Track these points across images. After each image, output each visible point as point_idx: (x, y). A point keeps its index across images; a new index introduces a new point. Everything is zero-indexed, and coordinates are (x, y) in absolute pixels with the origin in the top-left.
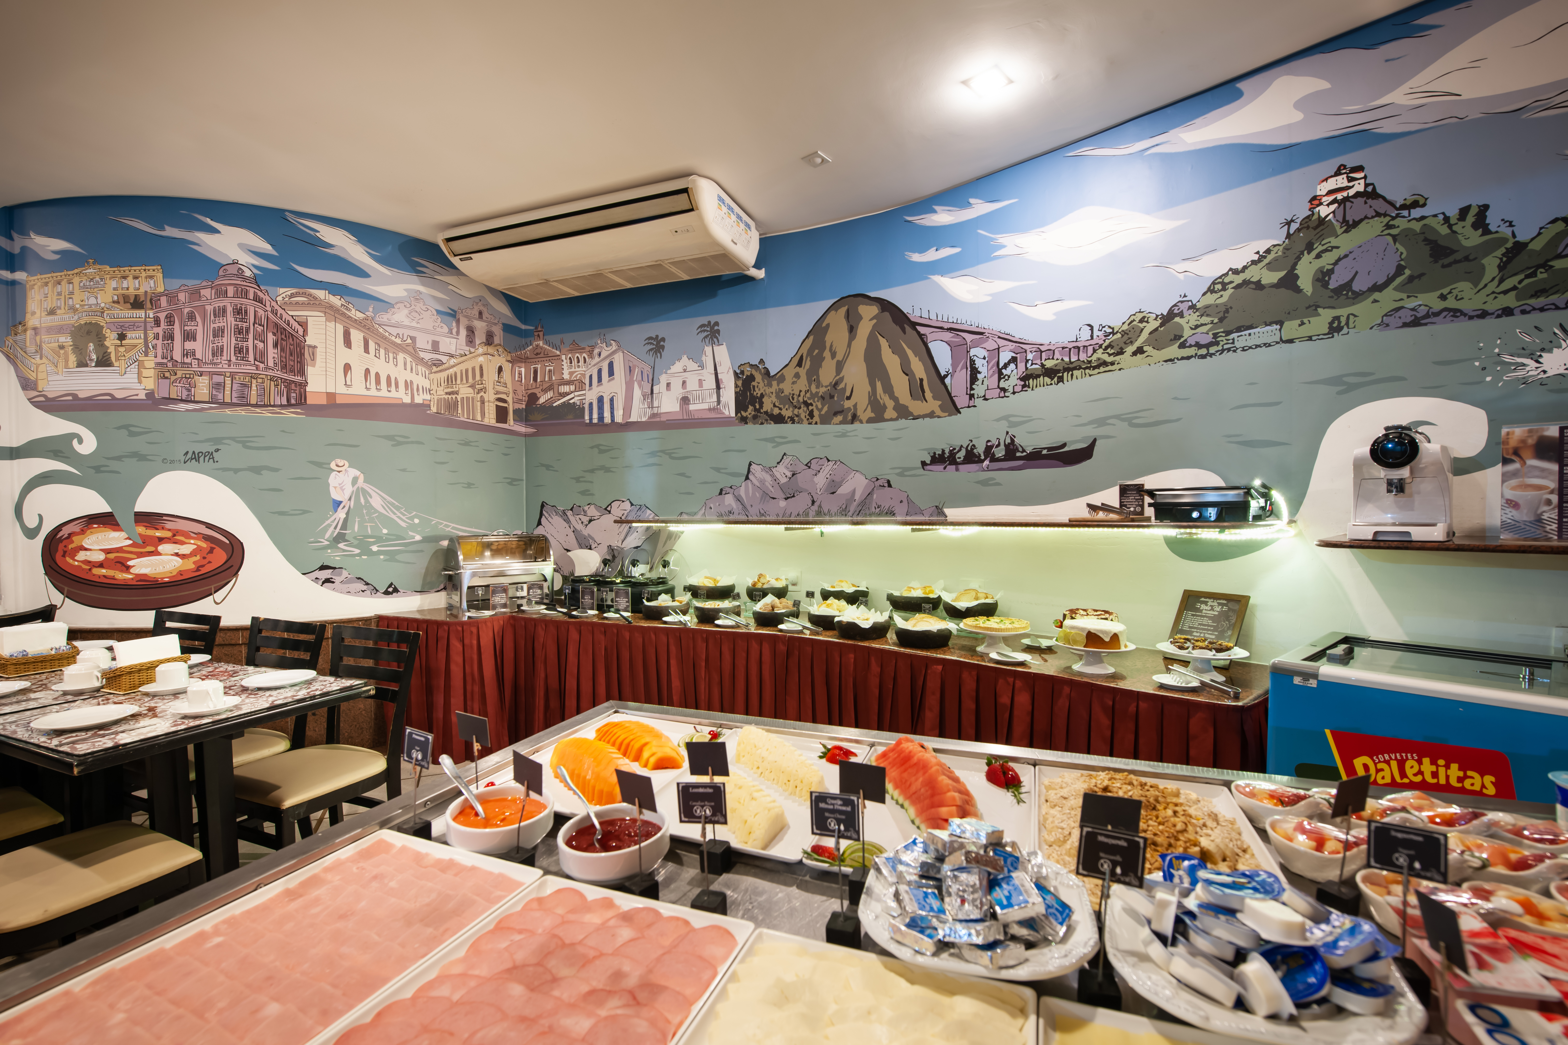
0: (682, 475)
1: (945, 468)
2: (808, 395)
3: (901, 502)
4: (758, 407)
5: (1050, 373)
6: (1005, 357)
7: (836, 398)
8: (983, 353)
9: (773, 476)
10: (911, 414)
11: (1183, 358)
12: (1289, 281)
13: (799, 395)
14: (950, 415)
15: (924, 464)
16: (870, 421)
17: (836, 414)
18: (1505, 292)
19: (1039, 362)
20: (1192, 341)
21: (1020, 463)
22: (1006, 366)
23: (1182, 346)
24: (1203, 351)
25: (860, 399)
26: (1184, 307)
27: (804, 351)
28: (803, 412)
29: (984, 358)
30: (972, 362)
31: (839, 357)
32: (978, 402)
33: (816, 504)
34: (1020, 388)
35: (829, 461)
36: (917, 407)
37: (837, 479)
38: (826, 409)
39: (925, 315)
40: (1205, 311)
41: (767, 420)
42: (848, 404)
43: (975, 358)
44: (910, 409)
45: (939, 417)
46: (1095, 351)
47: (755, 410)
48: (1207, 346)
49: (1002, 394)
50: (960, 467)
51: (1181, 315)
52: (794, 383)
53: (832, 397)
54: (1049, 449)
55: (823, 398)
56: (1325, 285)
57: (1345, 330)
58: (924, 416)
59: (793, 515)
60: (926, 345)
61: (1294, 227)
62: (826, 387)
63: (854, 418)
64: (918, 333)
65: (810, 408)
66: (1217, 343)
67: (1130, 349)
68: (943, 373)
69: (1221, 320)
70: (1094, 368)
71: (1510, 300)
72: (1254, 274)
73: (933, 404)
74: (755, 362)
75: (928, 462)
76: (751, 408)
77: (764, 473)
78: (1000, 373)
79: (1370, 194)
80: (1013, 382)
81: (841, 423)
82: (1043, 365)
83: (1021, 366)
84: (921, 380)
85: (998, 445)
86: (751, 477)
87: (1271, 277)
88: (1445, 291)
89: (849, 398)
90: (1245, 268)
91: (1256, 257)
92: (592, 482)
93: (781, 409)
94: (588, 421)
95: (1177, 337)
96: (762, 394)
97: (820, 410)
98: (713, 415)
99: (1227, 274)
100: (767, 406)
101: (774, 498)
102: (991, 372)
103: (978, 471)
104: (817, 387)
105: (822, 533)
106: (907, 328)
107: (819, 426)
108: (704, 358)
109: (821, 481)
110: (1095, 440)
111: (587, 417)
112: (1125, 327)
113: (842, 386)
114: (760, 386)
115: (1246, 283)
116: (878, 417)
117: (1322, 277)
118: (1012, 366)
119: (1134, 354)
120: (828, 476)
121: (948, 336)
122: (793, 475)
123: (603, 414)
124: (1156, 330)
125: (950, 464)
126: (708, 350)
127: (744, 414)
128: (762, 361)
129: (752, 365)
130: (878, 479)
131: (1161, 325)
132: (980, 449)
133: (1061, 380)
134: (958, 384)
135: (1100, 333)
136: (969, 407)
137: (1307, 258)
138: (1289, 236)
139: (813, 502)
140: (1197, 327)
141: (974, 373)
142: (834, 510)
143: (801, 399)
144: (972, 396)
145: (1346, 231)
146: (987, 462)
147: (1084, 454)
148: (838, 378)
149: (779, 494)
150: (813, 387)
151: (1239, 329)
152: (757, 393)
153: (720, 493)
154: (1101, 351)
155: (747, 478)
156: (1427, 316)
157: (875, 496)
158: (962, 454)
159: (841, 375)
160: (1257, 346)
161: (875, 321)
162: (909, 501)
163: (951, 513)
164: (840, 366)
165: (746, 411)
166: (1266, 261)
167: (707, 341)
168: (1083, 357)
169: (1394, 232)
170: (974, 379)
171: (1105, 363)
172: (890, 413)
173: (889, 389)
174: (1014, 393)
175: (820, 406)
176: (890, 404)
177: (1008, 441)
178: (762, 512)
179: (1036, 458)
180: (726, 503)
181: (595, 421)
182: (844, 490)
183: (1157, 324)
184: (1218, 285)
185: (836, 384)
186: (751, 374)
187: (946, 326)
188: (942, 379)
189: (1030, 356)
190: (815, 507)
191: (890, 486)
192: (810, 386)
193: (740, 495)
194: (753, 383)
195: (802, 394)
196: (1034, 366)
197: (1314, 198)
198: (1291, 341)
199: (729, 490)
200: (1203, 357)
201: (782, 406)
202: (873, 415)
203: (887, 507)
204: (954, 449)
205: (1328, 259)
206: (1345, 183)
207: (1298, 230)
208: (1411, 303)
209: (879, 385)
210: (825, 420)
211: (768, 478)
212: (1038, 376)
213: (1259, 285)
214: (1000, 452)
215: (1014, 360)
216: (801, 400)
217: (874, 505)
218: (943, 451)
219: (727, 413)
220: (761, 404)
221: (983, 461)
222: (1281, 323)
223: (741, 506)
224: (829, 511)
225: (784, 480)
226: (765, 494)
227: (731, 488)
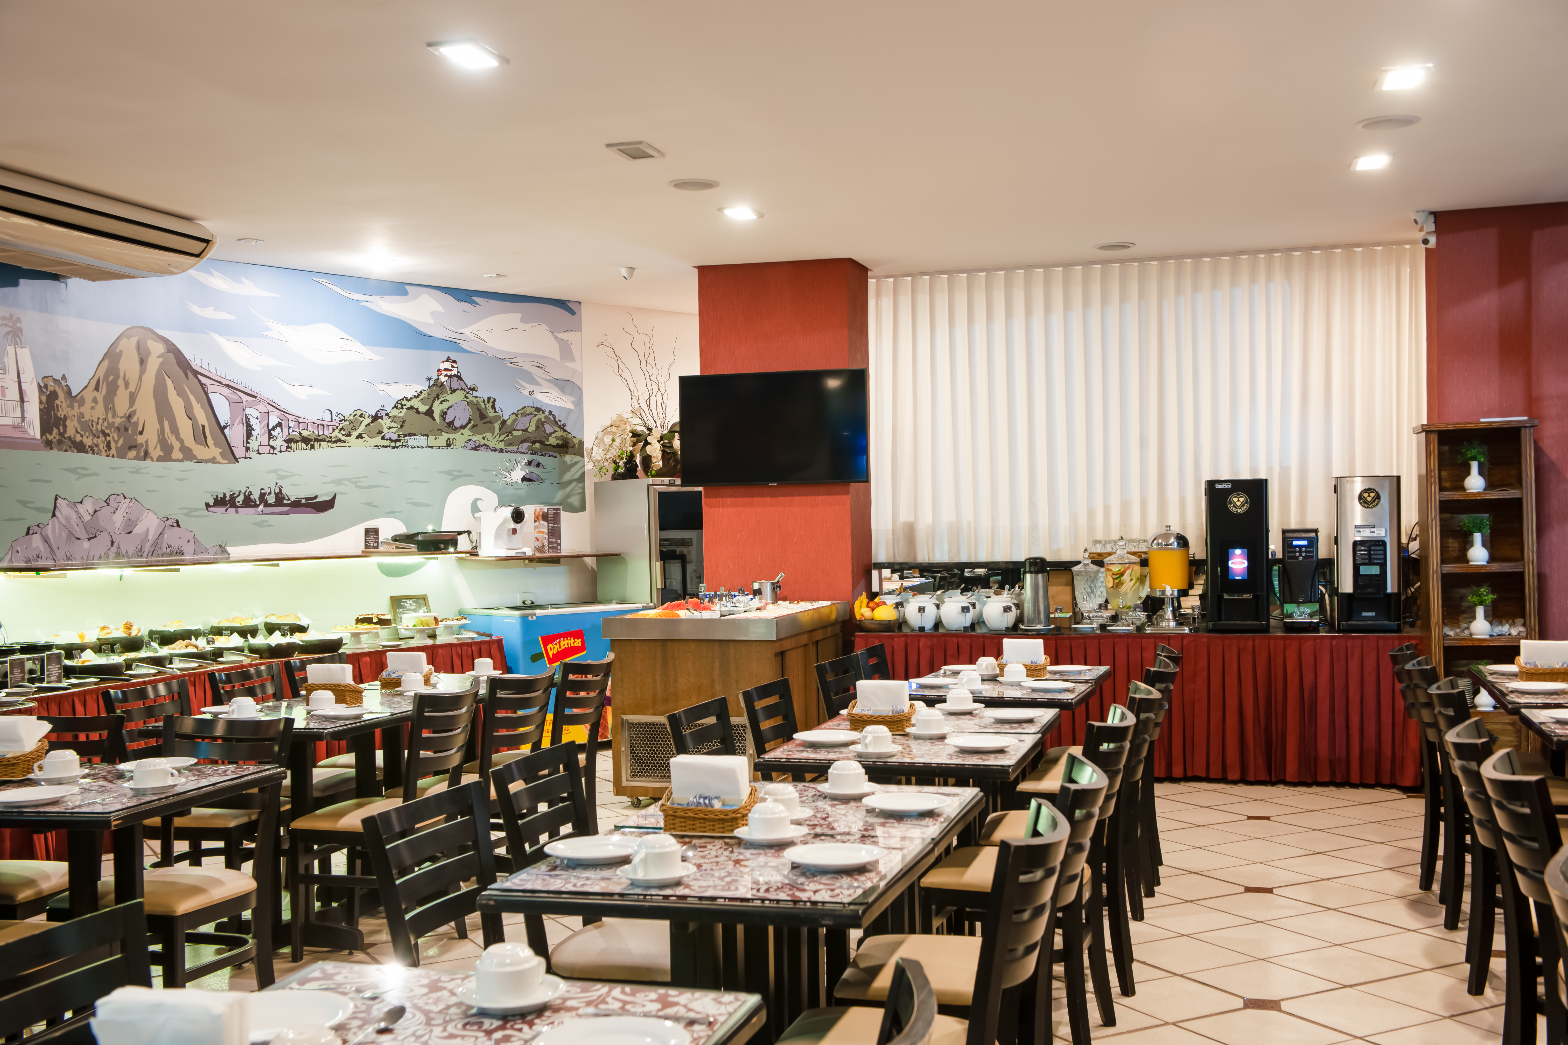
1: (226, 510)
2: (105, 424)
3: (189, 541)
4: (62, 431)
5: (306, 440)
6: (273, 421)
7: (130, 432)
8: (255, 413)
9: (77, 512)
10: (195, 457)
11: (383, 446)
12: (430, 413)
13: (98, 423)
14: (230, 463)
15: (208, 505)
16: (160, 459)
17: (131, 448)
18: (501, 441)
19: (297, 430)
20: (387, 437)
21: (287, 509)
22: (274, 428)
23: (383, 438)
24: (393, 444)
25: (150, 437)
26: (383, 413)
27: (101, 374)
28: (101, 442)
29: (257, 418)
30: (248, 420)
31: (132, 388)
32: (253, 455)
33: (115, 545)
34: (284, 449)
35: (125, 498)
36: (199, 451)
37: (133, 518)
38: (121, 442)
39: (205, 366)
40: (394, 419)
41: (70, 447)
42: (140, 439)
43: (250, 417)
44: (194, 452)
45: (220, 463)
46: (334, 430)
47: (60, 434)
48: (396, 441)
49: (272, 451)
50: (240, 509)
51: (382, 418)
52: (93, 408)
53: (126, 430)
54: (307, 499)
55: (118, 429)
56: (444, 419)
57: (452, 446)
58: (207, 461)
59: (96, 558)
60: (206, 394)
61: (432, 383)
62: (121, 418)
63: (146, 456)
64: (200, 381)
65: (108, 438)
66: (399, 441)
67: (355, 434)
68: (223, 424)
69: (402, 426)
70: (335, 442)
71: (501, 445)
72: (416, 403)
73: (214, 451)
74: (58, 377)
75: (211, 503)
76: (55, 431)
77: (69, 509)
78: (270, 434)
79: (459, 378)
80: (279, 443)
81: (136, 458)
82: (300, 434)
83: (285, 430)
84: (203, 427)
85: (270, 493)
86: (57, 513)
87: (423, 408)
88: (484, 435)
89: (141, 433)
90: (411, 399)
91: (416, 394)
93: (82, 436)
95: (380, 432)
96: (65, 415)
97: (116, 442)
98: (16, 434)
99: (403, 399)
100: (71, 432)
101: (79, 539)
102: (263, 431)
103: (254, 514)
104: (114, 417)
105: (121, 577)
106: (190, 375)
107: (115, 459)
108: (6, 360)
109: (118, 519)
110: (335, 495)
112: (351, 418)
113: (134, 420)
114: (63, 408)
115: (411, 408)
116: (166, 457)
117: (444, 415)
118: (279, 429)
119: (358, 437)
120: (125, 514)
121: (226, 391)
122: (95, 512)
124: (369, 424)
125: (231, 507)
126: (10, 350)
127: (50, 437)
128: (64, 377)
129: (54, 379)
130: (168, 519)
131: (372, 422)
132: (256, 496)
133: (313, 447)
134: (236, 435)
135: (337, 418)
136: (245, 458)
137: (437, 402)
138: (429, 387)
139: (113, 543)
140: (390, 428)
141: (249, 430)
142: (131, 552)
143: (99, 427)
144: (248, 449)
145: (451, 393)
146: (261, 507)
147: (328, 505)
148: (131, 410)
149: (84, 535)
150: (110, 415)
151: (409, 435)
152: (61, 413)
153: (28, 534)
154: (337, 431)
155: (54, 515)
156: (479, 446)
157: (166, 536)
158: (240, 499)
159: (134, 408)
160: (418, 447)
161: (161, 359)
162: (196, 541)
163: (234, 551)
164: (133, 398)
165: (51, 434)
166: (420, 398)
167: (9, 337)
168: (327, 433)
169: (468, 400)
170: (249, 435)
171: (340, 440)
172: (177, 454)
173: (175, 430)
174: (281, 452)
175: (116, 438)
176: (177, 445)
177: (277, 490)
178: (69, 555)
179: (298, 505)
180: (34, 546)
182: (138, 530)
183: (370, 420)
184: (399, 405)
185: (130, 417)
186: (55, 391)
187: (225, 382)
188: (223, 429)
189: (291, 424)
190: (114, 549)
191: (178, 526)
192: (107, 415)
193: (47, 536)
194: (57, 402)
195: (101, 421)
196: (294, 433)
197: (439, 370)
198: (431, 447)
199: (36, 529)
200: (393, 448)
201: (82, 433)
202: (162, 454)
203: (176, 547)
204: (234, 494)
205: (445, 405)
206: (450, 368)
207: (433, 385)
208: (474, 438)
209: (166, 424)
210: (122, 455)
211: (74, 515)
212: (297, 441)
213: (418, 412)
214: (271, 499)
215: (280, 425)
216: (100, 429)
217: (165, 545)
218: (225, 495)
219: (32, 433)
220: (65, 427)
221: (258, 506)
222: (427, 435)
223: (48, 549)
224: (127, 552)
225: (87, 518)
226: (71, 534)
227: (38, 526)
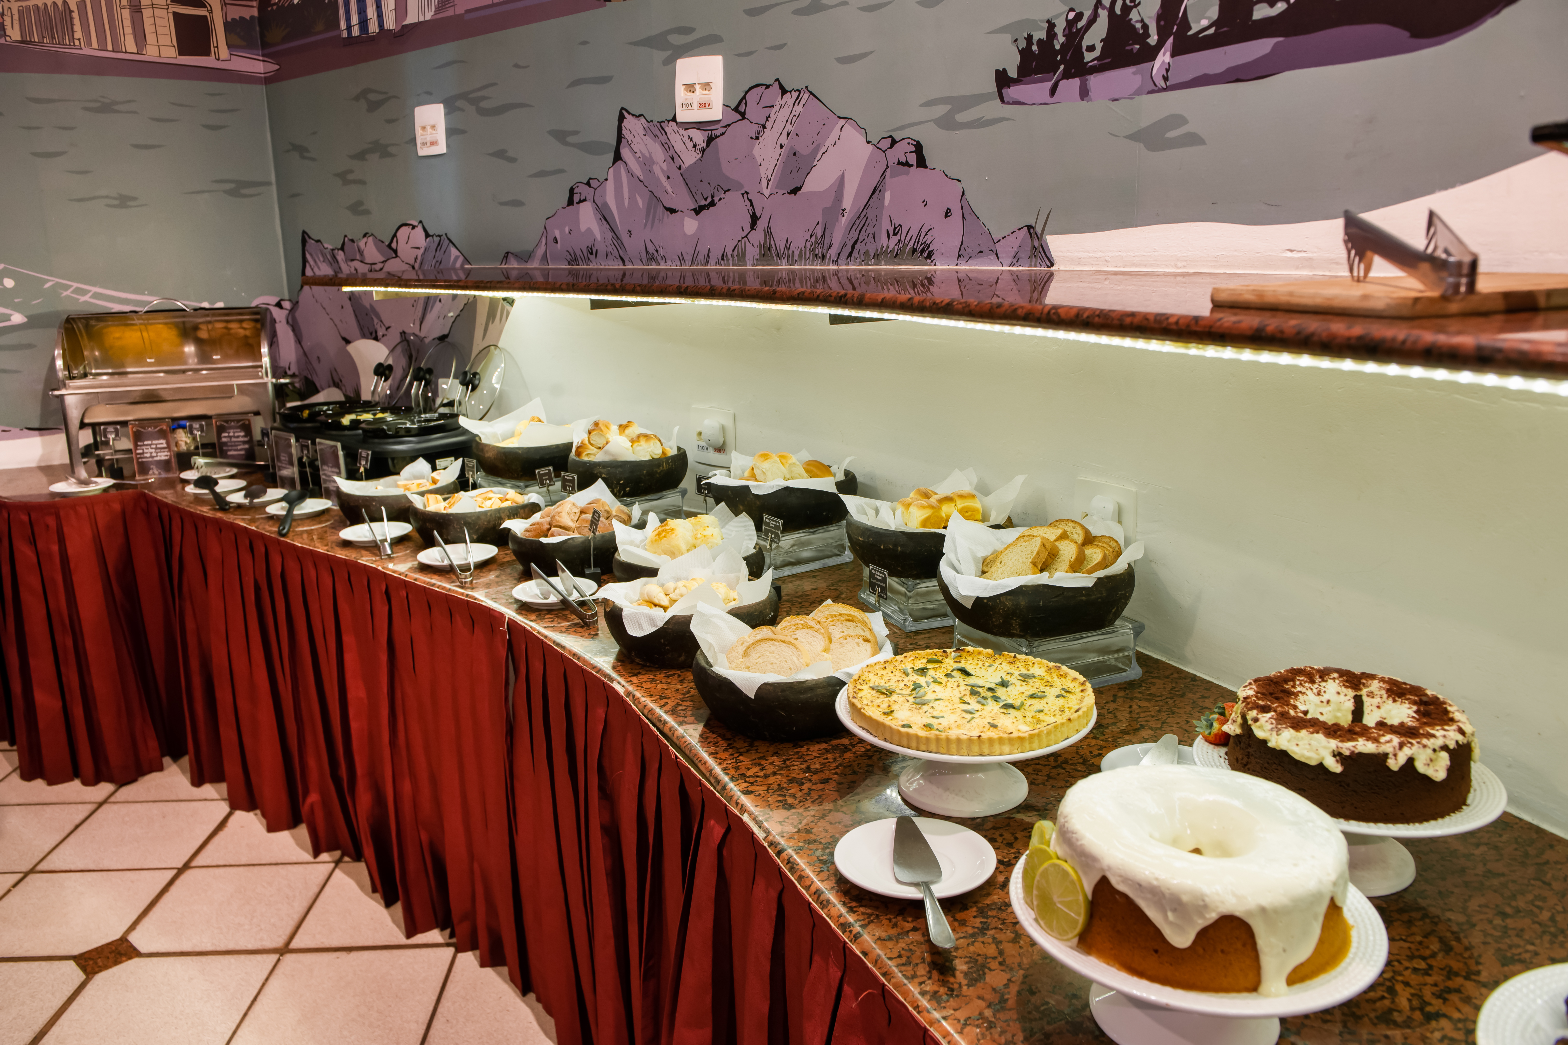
0: (500, 154)
1: (1053, 91)
3: (948, 214)
9: (667, 146)
15: (1002, 80)
21: (1263, 46)
33: (761, 224)
35: (784, 91)
37: (804, 150)
50: (1095, 81)
59: (712, 260)
75: (1013, 73)
77: (648, 140)
86: (625, 152)
92: (363, 183)
94: (345, 34)
101: (672, 211)
103: (1138, 92)
109: (768, 154)
111: (343, 25)
120: (783, 140)
122: (710, 140)
123: (365, 11)
125: (1066, 75)
130: (894, 142)
139: (754, 219)
142: (799, 242)
146: (1164, 57)
149: (683, 201)
153: (570, 202)
155: (618, 157)
157: (888, 197)
158: (1096, 35)
162: (968, 214)
163: (1067, 250)
178: (651, 249)
180: (583, 228)
181: (356, 32)
182: (818, 181)
190: (757, 236)
191: (922, 162)
193: (606, 205)
199: (585, 191)
203: (914, 233)
204: (1079, 16)
211: (659, 154)
217: (886, 225)
218: (1051, 26)
221: (1150, 54)
223: (610, 234)
224: (788, 246)
225: (690, 158)
226: (654, 198)
227: (588, 184)
